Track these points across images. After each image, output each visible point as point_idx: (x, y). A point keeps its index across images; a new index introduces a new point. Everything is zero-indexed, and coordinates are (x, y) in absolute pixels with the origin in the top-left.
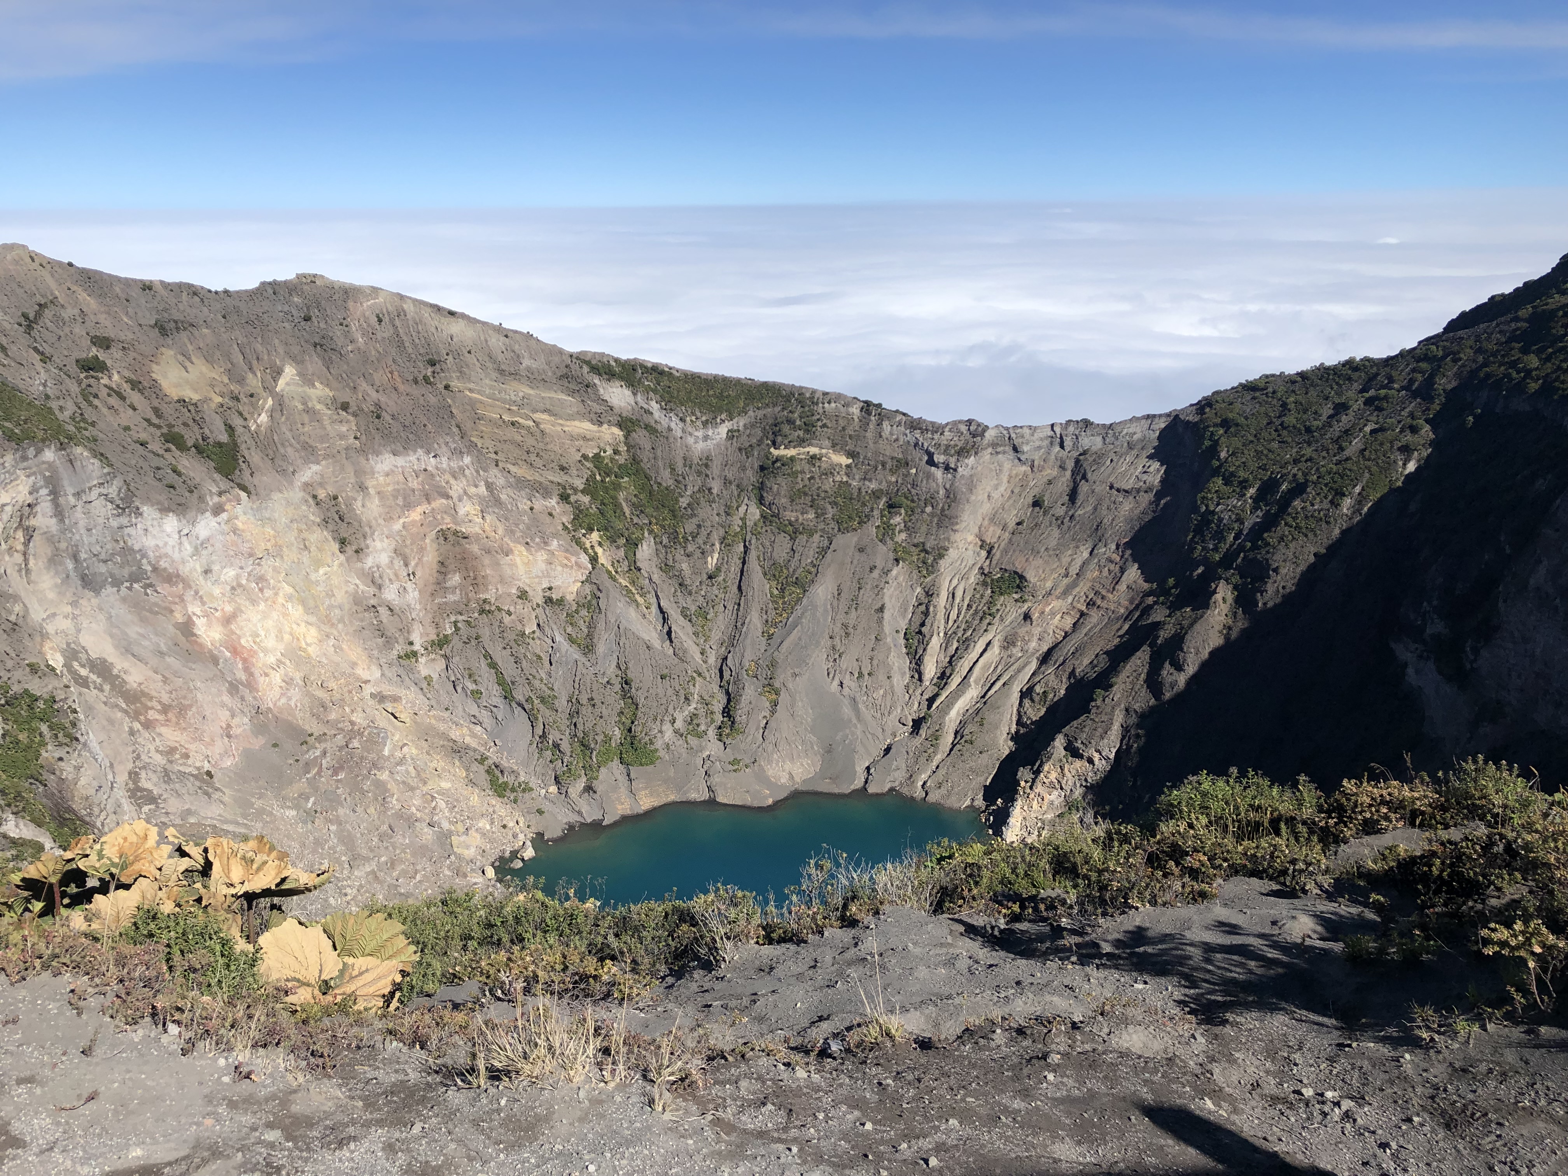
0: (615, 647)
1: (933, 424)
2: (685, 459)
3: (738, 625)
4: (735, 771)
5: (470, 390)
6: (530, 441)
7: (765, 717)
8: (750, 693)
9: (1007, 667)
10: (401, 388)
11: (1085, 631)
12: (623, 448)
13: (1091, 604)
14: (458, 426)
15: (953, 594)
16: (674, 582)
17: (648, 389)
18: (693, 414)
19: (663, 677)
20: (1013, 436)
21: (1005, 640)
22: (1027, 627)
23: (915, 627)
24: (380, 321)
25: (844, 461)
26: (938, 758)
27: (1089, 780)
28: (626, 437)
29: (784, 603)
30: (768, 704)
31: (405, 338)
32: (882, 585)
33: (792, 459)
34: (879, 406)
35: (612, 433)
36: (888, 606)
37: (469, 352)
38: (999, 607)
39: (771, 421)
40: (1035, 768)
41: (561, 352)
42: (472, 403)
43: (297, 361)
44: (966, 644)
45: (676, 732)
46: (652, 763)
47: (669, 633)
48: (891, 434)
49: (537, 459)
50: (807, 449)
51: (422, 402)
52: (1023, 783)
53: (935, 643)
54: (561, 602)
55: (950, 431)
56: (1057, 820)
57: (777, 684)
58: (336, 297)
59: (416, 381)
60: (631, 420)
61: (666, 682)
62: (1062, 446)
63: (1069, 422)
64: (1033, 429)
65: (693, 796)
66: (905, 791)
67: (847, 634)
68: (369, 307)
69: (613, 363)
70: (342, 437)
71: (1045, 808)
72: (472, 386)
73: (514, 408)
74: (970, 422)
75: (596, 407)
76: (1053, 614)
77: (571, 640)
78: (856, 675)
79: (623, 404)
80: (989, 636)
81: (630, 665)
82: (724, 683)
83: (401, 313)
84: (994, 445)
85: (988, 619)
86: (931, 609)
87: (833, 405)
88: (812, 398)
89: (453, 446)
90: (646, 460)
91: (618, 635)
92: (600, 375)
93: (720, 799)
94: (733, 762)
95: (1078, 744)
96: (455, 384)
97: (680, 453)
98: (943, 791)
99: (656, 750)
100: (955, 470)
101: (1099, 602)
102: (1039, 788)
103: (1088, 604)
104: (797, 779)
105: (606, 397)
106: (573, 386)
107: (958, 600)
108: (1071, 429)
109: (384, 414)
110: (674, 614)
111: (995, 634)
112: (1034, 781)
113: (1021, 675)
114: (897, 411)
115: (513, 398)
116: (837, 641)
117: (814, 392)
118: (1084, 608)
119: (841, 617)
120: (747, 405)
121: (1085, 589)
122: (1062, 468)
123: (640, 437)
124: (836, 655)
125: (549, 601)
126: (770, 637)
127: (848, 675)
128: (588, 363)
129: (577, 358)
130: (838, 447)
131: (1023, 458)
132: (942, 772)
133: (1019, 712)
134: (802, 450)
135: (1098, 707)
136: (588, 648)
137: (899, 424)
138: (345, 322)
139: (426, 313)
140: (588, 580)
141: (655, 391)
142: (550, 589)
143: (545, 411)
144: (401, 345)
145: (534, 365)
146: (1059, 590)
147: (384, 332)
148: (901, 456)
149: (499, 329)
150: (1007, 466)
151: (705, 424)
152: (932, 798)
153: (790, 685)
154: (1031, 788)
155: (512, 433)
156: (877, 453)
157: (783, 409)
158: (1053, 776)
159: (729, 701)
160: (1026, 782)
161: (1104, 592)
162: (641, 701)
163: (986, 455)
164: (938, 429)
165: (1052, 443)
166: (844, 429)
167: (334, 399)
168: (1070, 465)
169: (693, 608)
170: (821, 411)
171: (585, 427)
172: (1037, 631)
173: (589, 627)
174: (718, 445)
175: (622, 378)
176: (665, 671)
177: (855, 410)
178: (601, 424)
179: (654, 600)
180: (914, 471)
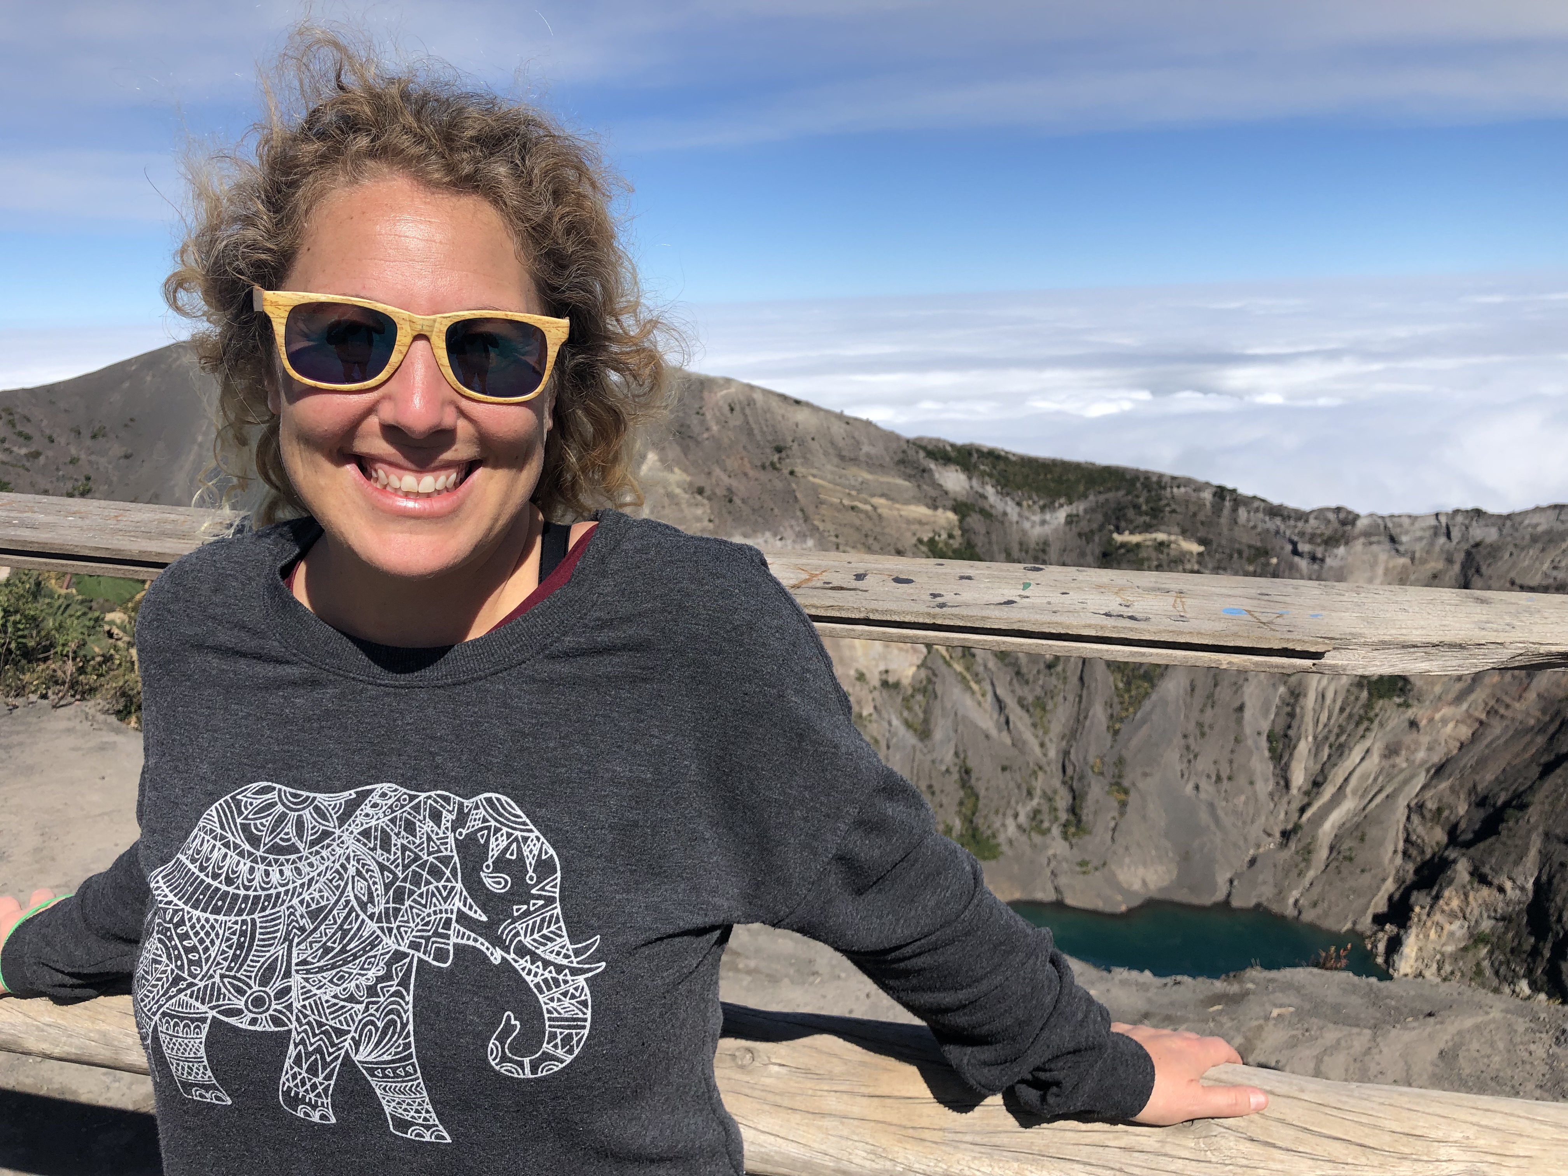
0: (952, 734)
1: (1296, 511)
2: (1021, 544)
3: (1080, 719)
4: (1084, 873)
5: (814, 476)
6: (868, 526)
7: (1114, 818)
8: (1096, 790)
9: (1390, 778)
10: (751, 473)
11: (1485, 742)
12: (957, 532)
13: (1491, 712)
14: (802, 510)
15: (1323, 697)
16: (1011, 671)
17: (983, 474)
18: (1030, 498)
19: (1004, 769)
20: (1390, 525)
21: (1387, 747)
22: (1414, 735)
23: (1279, 729)
24: (732, 410)
25: (1195, 548)
26: (1311, 874)
27: (1499, 911)
28: (961, 521)
29: (1131, 697)
30: (1116, 804)
31: (754, 426)
32: (1241, 682)
33: (1138, 545)
34: (1234, 491)
35: (947, 517)
36: (1249, 706)
37: (813, 439)
38: (1377, 711)
39: (1113, 506)
40: (1434, 893)
41: (898, 438)
42: (815, 489)
43: (661, 449)
44: (1340, 751)
45: (1019, 827)
46: (995, 857)
47: (1007, 722)
48: (1248, 520)
49: (875, 543)
50: (1154, 535)
51: (769, 486)
52: (1417, 909)
53: (1304, 747)
54: (897, 685)
55: (1316, 518)
56: (1460, 953)
57: (1126, 783)
58: (693, 387)
59: (763, 467)
60: (965, 505)
61: (1007, 774)
62: (1448, 535)
63: (1457, 512)
64: (1413, 518)
65: (1039, 896)
66: (1275, 908)
67: (1203, 734)
68: (724, 397)
69: (949, 448)
70: (699, 519)
71: (1444, 939)
72: (815, 471)
73: (854, 493)
74: (1338, 510)
75: (933, 493)
76: (1444, 721)
77: (908, 724)
78: (1214, 778)
79: (958, 489)
80: (1367, 743)
81: (970, 753)
82: (1067, 778)
83: (751, 402)
84: (1367, 534)
85: (1366, 724)
86: (1298, 710)
87: (1183, 490)
88: (1159, 483)
89: (797, 529)
90: (980, 544)
91: (956, 724)
92: (936, 459)
93: (1070, 901)
94: (1083, 863)
95: (1486, 870)
96: (800, 470)
97: (1015, 538)
98: (1319, 910)
99: (998, 845)
100: (1322, 560)
101: (1502, 711)
102: (1438, 917)
103: (1488, 713)
104: (1152, 886)
105: (942, 482)
106: (909, 471)
107: (1328, 701)
108: (1460, 519)
109: (735, 498)
110: (1011, 703)
111: (1376, 741)
112: (1432, 907)
113: (1407, 789)
114: (1254, 498)
115: (853, 483)
116: (1191, 740)
117: (1161, 476)
118: (1483, 716)
119: (1195, 715)
120: (1087, 489)
121: (1484, 696)
122: (1450, 561)
123: (975, 521)
124: (1190, 755)
125: (885, 684)
126: (1116, 733)
127: (1204, 778)
128: (924, 448)
129: (914, 444)
130: (1188, 534)
131: (1402, 549)
132: (1317, 889)
133: (1406, 829)
134: (1148, 536)
135: (1510, 830)
136: (924, 733)
137: (1257, 510)
138: (701, 412)
139: (774, 403)
140: (923, 665)
141: (991, 476)
142: (887, 672)
143: (882, 495)
144: (750, 433)
145: (873, 451)
146: (1451, 696)
147: (736, 421)
148: (1259, 544)
149: (840, 417)
150: (1383, 557)
151: (1043, 508)
152: (1308, 916)
153: (1140, 785)
154: (1429, 915)
155: (851, 517)
156: (1232, 540)
157: (1127, 494)
158: (1455, 903)
159: (1074, 798)
160: (1422, 907)
161: (1507, 700)
162: (982, 793)
163: (1358, 545)
164: (1301, 516)
165: (1436, 534)
166: (1195, 515)
167: (691, 484)
168: (1460, 557)
169: (1030, 699)
170: (1168, 495)
171: (921, 511)
172: (1425, 739)
173: (925, 712)
174: (1056, 530)
175: (957, 463)
176: (1006, 763)
177: (1207, 495)
178: (935, 508)
179: (989, 688)
180: (1274, 561)
